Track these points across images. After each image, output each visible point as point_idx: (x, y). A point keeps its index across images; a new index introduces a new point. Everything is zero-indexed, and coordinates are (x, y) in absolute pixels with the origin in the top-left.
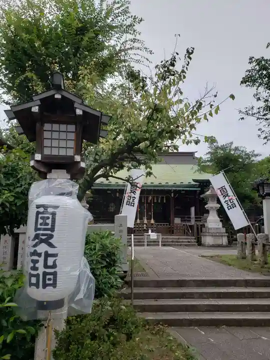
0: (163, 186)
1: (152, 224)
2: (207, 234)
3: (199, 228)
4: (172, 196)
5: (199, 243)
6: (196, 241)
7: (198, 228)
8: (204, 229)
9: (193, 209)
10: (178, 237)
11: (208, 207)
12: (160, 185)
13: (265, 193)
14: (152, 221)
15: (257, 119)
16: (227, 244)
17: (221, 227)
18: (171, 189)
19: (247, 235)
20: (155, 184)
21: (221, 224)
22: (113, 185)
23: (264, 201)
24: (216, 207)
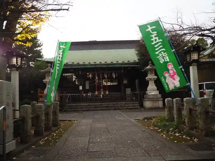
0: (114, 64)
2: (147, 100)
3: (142, 95)
6: (139, 105)
8: (145, 96)
11: (148, 79)
13: (191, 60)
16: (163, 106)
17: (158, 93)
18: (120, 66)
19: (175, 100)
20: (108, 63)
21: (158, 91)
22: (75, 65)
23: (191, 68)
24: (154, 78)
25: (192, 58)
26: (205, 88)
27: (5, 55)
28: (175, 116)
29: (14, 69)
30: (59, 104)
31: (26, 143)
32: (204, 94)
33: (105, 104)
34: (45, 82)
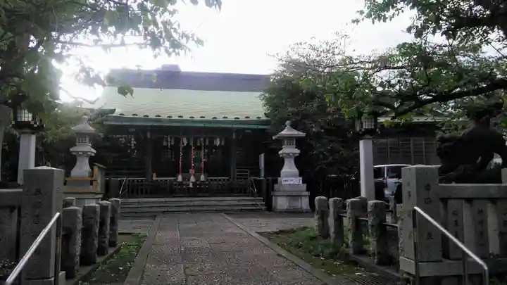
0: (219, 122)
1: (202, 182)
2: (280, 194)
3: (270, 184)
4: (234, 137)
5: (269, 207)
6: (264, 203)
7: (268, 185)
8: (276, 186)
9: (262, 156)
10: (238, 198)
11: (282, 154)
12: (215, 121)
13: (363, 130)
16: (309, 208)
17: (301, 182)
18: (230, 126)
19: (331, 200)
21: (301, 178)
22: (140, 120)
23: (361, 143)
24: (294, 154)
25: (364, 127)
26: (386, 176)
28: (332, 230)
29: (27, 130)
32: (384, 187)
33: (197, 201)
34: (74, 153)
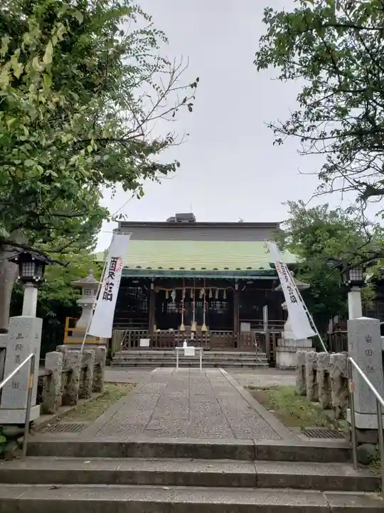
0: (219, 273)
1: (204, 332)
2: (283, 349)
3: (274, 339)
4: (236, 288)
5: (272, 363)
6: (267, 359)
7: (271, 339)
8: (279, 341)
9: (265, 309)
10: (239, 353)
11: (286, 306)
12: (216, 272)
13: (350, 282)
14: (204, 328)
15: (302, 140)
18: (232, 277)
20: (208, 269)
22: (144, 272)
23: (350, 295)
25: (351, 279)
27: (16, 259)
29: (30, 284)
30: (106, 351)
31: (50, 413)
34: (79, 305)
